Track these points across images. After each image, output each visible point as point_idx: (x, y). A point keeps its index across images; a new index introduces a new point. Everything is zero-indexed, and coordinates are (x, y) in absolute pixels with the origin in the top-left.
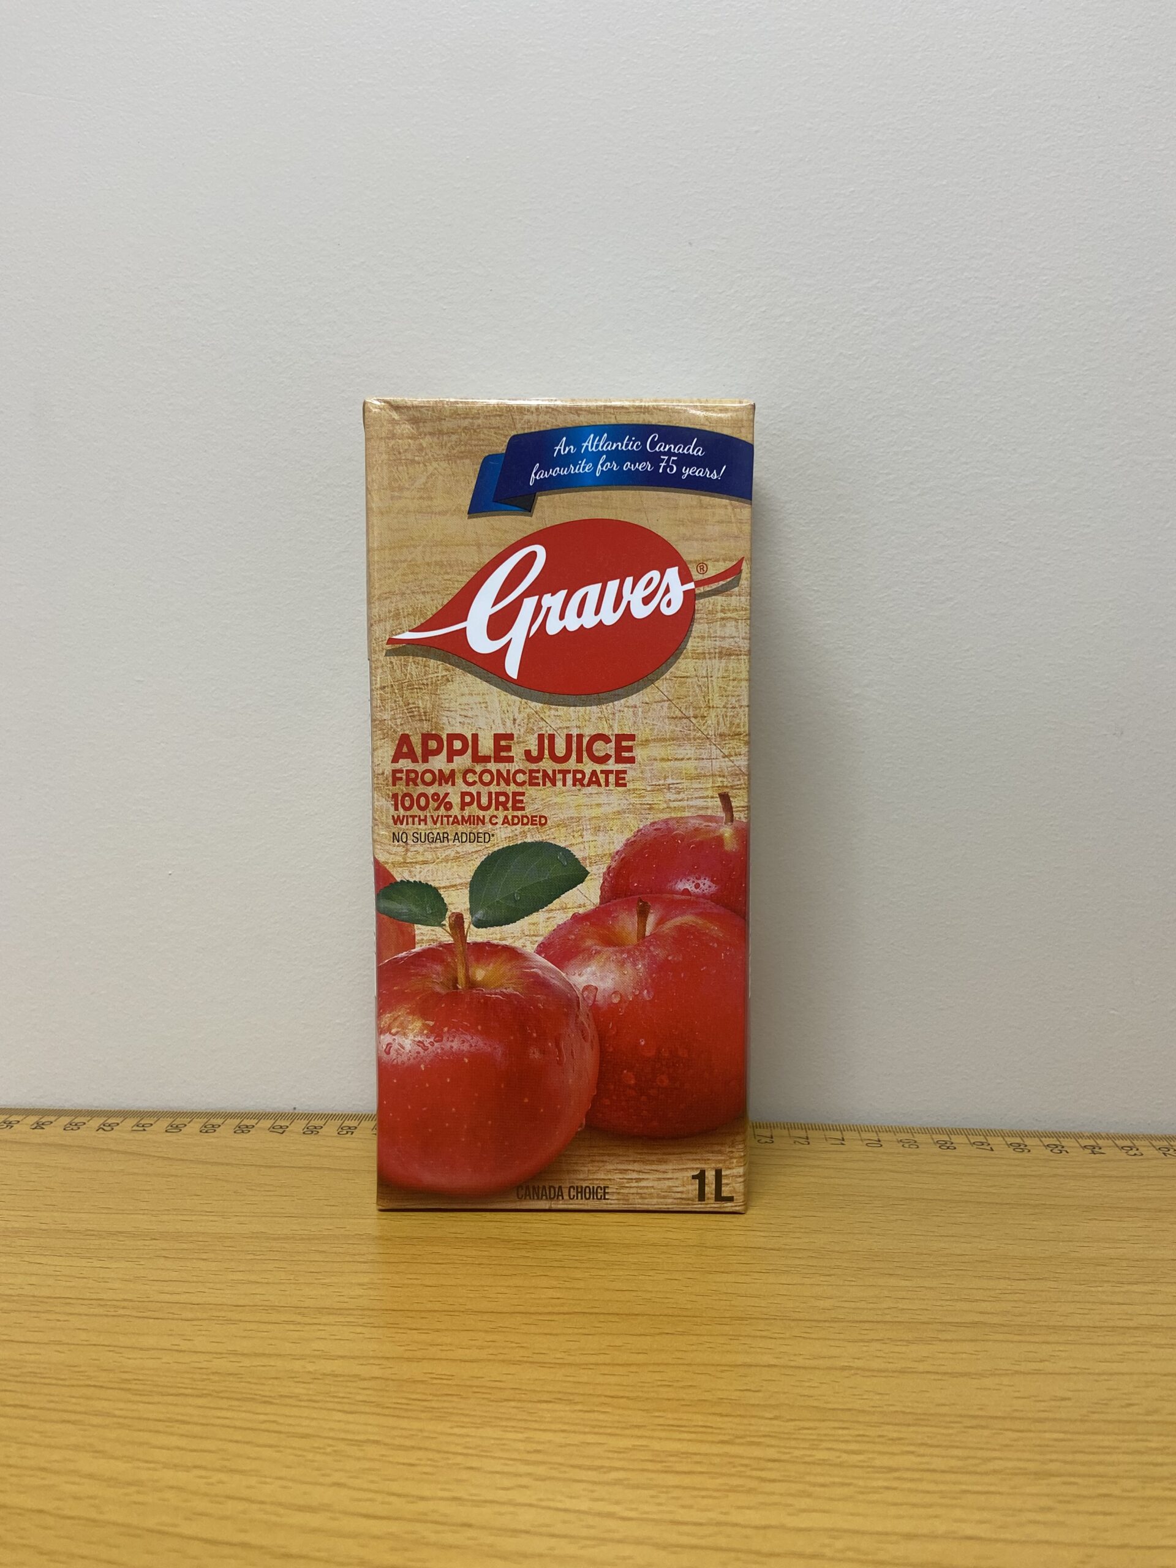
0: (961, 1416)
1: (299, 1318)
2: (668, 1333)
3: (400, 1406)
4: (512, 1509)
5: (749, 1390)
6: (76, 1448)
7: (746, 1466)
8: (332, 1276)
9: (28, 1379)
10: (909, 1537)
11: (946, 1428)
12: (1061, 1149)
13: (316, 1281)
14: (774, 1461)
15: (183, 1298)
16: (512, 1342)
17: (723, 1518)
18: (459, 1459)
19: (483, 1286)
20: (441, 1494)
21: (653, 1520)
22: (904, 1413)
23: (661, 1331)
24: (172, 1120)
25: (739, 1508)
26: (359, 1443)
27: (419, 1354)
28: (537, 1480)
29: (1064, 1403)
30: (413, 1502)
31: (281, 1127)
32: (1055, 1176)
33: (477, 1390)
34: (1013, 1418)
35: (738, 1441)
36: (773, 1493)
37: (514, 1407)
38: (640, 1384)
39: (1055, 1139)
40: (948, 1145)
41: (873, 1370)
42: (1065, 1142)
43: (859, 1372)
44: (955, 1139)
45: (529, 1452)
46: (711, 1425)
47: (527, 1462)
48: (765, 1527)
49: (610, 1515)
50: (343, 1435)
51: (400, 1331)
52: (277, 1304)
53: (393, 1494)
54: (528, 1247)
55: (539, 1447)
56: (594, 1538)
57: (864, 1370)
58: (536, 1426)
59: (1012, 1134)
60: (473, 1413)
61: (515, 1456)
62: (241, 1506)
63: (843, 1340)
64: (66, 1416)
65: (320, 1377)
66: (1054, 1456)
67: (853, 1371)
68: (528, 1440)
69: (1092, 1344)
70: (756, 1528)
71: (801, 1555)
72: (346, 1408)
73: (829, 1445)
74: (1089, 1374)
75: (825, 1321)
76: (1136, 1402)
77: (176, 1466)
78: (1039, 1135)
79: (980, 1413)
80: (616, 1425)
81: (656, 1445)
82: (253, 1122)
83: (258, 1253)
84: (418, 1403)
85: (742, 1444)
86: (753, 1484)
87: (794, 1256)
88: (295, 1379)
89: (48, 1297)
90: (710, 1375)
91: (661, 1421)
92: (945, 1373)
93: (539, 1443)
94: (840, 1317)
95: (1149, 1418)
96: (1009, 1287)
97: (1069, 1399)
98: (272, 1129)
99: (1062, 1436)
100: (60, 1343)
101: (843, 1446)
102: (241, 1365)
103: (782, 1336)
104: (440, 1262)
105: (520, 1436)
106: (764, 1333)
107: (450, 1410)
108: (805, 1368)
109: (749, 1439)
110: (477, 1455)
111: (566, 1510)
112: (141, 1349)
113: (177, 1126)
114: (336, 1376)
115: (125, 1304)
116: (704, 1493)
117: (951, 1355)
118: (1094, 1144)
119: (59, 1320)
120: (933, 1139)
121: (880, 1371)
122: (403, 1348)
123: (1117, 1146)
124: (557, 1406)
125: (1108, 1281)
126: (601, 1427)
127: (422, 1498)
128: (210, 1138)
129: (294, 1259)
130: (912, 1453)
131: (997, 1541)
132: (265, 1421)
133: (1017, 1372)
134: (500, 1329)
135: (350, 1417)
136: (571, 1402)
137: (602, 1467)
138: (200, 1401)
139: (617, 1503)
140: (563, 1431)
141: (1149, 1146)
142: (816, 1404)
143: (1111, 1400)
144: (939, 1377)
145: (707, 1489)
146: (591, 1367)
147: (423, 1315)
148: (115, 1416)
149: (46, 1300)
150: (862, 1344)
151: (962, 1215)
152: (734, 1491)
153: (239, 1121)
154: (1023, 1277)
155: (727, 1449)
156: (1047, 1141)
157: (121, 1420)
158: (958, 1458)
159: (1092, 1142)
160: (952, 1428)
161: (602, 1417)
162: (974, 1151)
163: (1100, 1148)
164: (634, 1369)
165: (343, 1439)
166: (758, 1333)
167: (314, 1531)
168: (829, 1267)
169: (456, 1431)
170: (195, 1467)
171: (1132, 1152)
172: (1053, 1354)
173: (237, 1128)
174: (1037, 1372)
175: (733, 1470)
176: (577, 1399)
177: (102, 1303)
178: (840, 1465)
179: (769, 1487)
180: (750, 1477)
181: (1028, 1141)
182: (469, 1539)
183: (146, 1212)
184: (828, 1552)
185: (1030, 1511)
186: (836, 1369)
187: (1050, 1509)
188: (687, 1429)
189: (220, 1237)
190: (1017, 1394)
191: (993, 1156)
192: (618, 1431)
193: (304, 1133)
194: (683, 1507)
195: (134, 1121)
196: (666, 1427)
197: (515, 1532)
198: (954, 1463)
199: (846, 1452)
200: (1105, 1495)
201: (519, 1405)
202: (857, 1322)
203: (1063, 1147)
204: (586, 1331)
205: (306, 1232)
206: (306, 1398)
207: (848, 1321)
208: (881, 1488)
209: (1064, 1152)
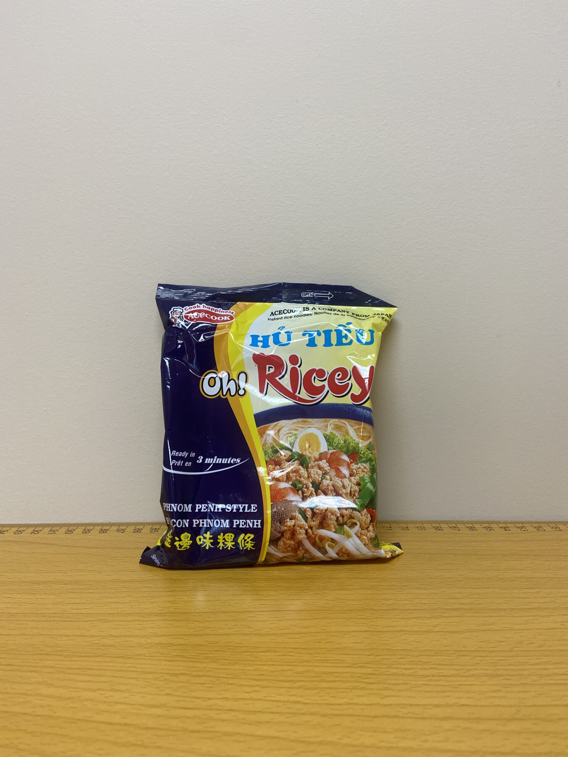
0: (455, 651)
1: (141, 618)
2: (317, 618)
3: (194, 657)
4: (252, 702)
5: (357, 643)
6: (39, 683)
7: (359, 677)
8: (155, 598)
9: (11, 652)
10: (437, 706)
11: (449, 656)
12: (491, 529)
13: (148, 601)
14: (372, 674)
15: (83, 611)
16: (245, 625)
17: (351, 701)
18: (224, 680)
19: (228, 600)
20: (218, 696)
21: (318, 704)
22: (429, 650)
23: (314, 617)
24: (68, 528)
25: (358, 696)
26: (176, 675)
27: (200, 632)
28: (262, 688)
29: (502, 643)
30: (205, 701)
31: (122, 530)
32: (489, 541)
33: (230, 648)
34: (479, 651)
35: (354, 666)
36: (373, 689)
37: (248, 655)
38: (307, 642)
39: (488, 524)
40: (439, 528)
41: (414, 632)
42: (492, 525)
43: (407, 633)
44: (442, 526)
45: (257, 675)
46: (340, 659)
47: (257, 680)
48: (370, 705)
49: (298, 702)
50: (168, 672)
51: (190, 622)
52: (129, 612)
53: (195, 698)
54: (247, 581)
55: (262, 673)
56: (292, 713)
57: (409, 631)
58: (259, 663)
59: (468, 522)
60: (229, 659)
61: (252, 677)
62: (122, 706)
63: (399, 618)
64: (32, 669)
65: (154, 645)
66: (499, 668)
67: (404, 633)
68: (256, 670)
69: (512, 616)
70: (367, 705)
71: (389, 717)
72: (168, 658)
73: (396, 666)
74: (512, 630)
75: (389, 610)
76: (535, 642)
77: (88, 690)
78: (481, 523)
79: (463, 649)
80: (297, 661)
81: (317, 669)
82: (108, 528)
83: (118, 589)
84: (202, 655)
85: (357, 667)
86: (363, 685)
87: (373, 581)
88: (142, 647)
89: (16, 613)
90: (339, 636)
91: (318, 658)
92: (446, 632)
93: (261, 670)
94: (396, 608)
95: (541, 649)
96: (473, 592)
97: (504, 641)
98: (118, 530)
99: (502, 658)
100: (25, 634)
101: (403, 666)
102: (115, 641)
103: (369, 617)
104: (206, 590)
105: (252, 668)
106: (362, 617)
107: (218, 658)
108: (382, 632)
109: (360, 665)
110: (233, 678)
111: (277, 701)
112: (65, 636)
113: (71, 531)
114: (162, 644)
115: (54, 615)
116: (340, 690)
117: (448, 624)
118: (505, 526)
119: (23, 624)
120: (432, 526)
121: (416, 632)
122: (192, 630)
123: (516, 527)
124: (268, 654)
125: (517, 588)
126: (290, 662)
127: (209, 699)
128: (88, 536)
129: (136, 591)
130: (434, 668)
131: (477, 706)
132: (130, 667)
133: (479, 630)
134: (238, 620)
135: (170, 663)
136: (275, 651)
137: (292, 681)
138: (98, 659)
139: (301, 696)
140: (273, 665)
141: (530, 527)
142: (389, 648)
143: (523, 641)
144: (444, 633)
145: (342, 689)
146: (283, 635)
147: (201, 614)
148: (56, 668)
149: (15, 615)
150: (408, 620)
151: (448, 560)
152: (355, 689)
153: (101, 527)
154: (478, 587)
155: (349, 670)
156: (484, 525)
157: (60, 670)
158: (456, 670)
159: (504, 525)
160: (452, 656)
161: (291, 658)
162: (452, 531)
163: (508, 528)
164: (302, 635)
165: (169, 673)
166: (360, 617)
167: (159, 716)
168: (389, 586)
169: (221, 667)
170: (98, 689)
171: (522, 529)
172: (495, 621)
173: (101, 531)
174: (489, 630)
175: (353, 679)
176: (278, 650)
177: (44, 615)
178: (403, 675)
179: (372, 686)
180: (362, 682)
181: (475, 526)
182: (234, 716)
183: (60, 571)
184: (400, 714)
185: (490, 692)
186: (396, 631)
187: (499, 691)
188: (330, 662)
189: (98, 582)
190: (480, 640)
191: (460, 533)
192: (298, 664)
193: (134, 532)
194: (332, 697)
195: (49, 529)
196: (320, 661)
197: (255, 712)
198: (454, 672)
199: (405, 669)
200: (524, 684)
201: (251, 654)
202: (404, 610)
203: (491, 528)
204: (278, 619)
205: (140, 578)
206: (148, 655)
207: (400, 610)
208: (421, 684)
209: (492, 530)
